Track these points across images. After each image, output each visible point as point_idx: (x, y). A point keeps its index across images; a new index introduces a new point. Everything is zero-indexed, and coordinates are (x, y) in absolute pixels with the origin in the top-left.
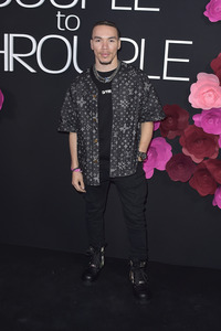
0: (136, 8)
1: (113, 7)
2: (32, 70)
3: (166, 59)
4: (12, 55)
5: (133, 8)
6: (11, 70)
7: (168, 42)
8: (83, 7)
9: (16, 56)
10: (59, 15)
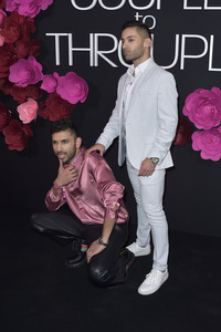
0: (206, 7)
1: (185, 7)
2: (114, 65)
4: (97, 52)
5: (203, 7)
6: (96, 65)
8: (158, 8)
9: (100, 53)
10: (137, 16)
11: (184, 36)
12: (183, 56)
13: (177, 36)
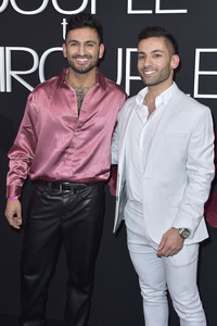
0: (158, 11)
1: (130, 11)
3: (197, 73)
4: (9, 73)
5: (154, 11)
6: (9, 90)
7: (198, 51)
8: (93, 11)
9: (14, 74)
10: (64, 23)
11: (129, 51)
12: (129, 78)
13: (120, 50)
